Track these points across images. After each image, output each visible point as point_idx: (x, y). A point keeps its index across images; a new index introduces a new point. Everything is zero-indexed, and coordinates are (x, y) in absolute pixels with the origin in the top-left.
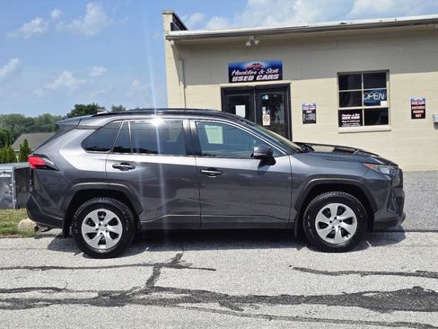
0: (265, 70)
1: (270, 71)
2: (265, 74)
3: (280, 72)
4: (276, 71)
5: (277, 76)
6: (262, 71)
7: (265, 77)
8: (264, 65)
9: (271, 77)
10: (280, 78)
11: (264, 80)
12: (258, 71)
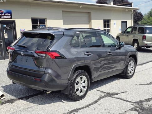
0: (5, 13)
1: (7, 14)
2: (5, 15)
3: (11, 15)
4: (9, 14)
5: (10, 17)
6: (4, 14)
7: (5, 17)
8: (4, 11)
9: (7, 17)
10: (11, 18)
11: (5, 18)
12: (2, 14)
